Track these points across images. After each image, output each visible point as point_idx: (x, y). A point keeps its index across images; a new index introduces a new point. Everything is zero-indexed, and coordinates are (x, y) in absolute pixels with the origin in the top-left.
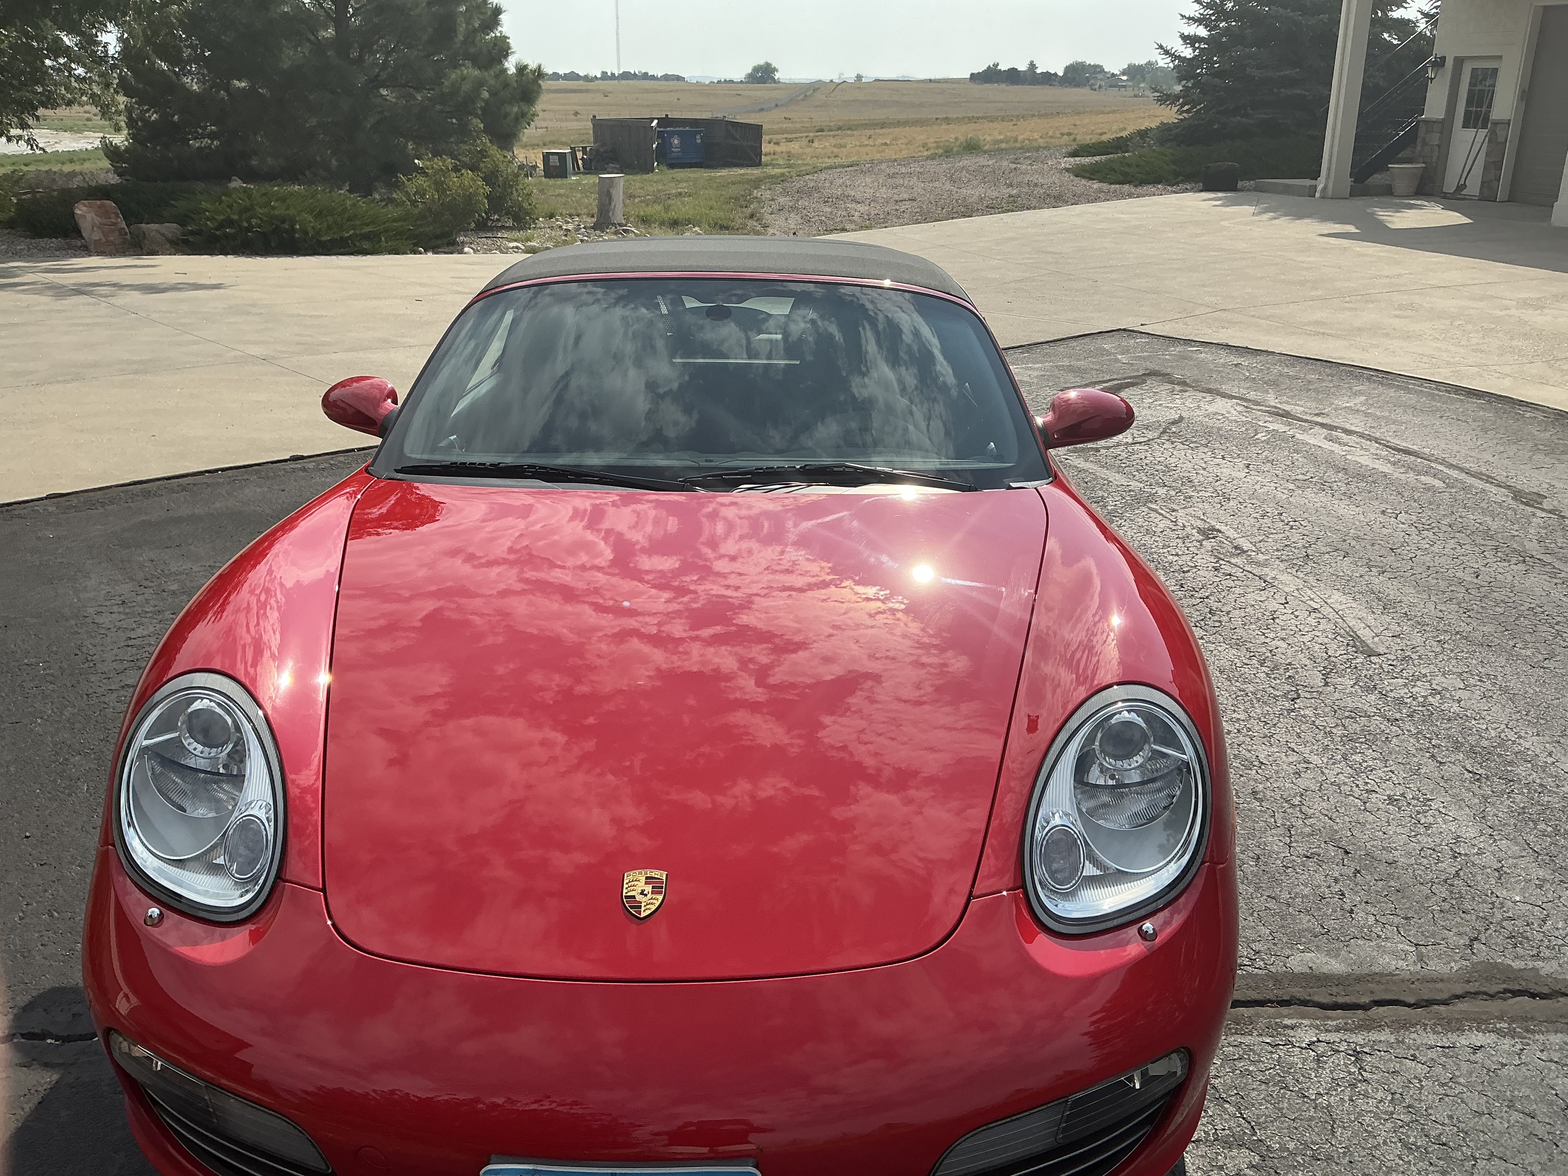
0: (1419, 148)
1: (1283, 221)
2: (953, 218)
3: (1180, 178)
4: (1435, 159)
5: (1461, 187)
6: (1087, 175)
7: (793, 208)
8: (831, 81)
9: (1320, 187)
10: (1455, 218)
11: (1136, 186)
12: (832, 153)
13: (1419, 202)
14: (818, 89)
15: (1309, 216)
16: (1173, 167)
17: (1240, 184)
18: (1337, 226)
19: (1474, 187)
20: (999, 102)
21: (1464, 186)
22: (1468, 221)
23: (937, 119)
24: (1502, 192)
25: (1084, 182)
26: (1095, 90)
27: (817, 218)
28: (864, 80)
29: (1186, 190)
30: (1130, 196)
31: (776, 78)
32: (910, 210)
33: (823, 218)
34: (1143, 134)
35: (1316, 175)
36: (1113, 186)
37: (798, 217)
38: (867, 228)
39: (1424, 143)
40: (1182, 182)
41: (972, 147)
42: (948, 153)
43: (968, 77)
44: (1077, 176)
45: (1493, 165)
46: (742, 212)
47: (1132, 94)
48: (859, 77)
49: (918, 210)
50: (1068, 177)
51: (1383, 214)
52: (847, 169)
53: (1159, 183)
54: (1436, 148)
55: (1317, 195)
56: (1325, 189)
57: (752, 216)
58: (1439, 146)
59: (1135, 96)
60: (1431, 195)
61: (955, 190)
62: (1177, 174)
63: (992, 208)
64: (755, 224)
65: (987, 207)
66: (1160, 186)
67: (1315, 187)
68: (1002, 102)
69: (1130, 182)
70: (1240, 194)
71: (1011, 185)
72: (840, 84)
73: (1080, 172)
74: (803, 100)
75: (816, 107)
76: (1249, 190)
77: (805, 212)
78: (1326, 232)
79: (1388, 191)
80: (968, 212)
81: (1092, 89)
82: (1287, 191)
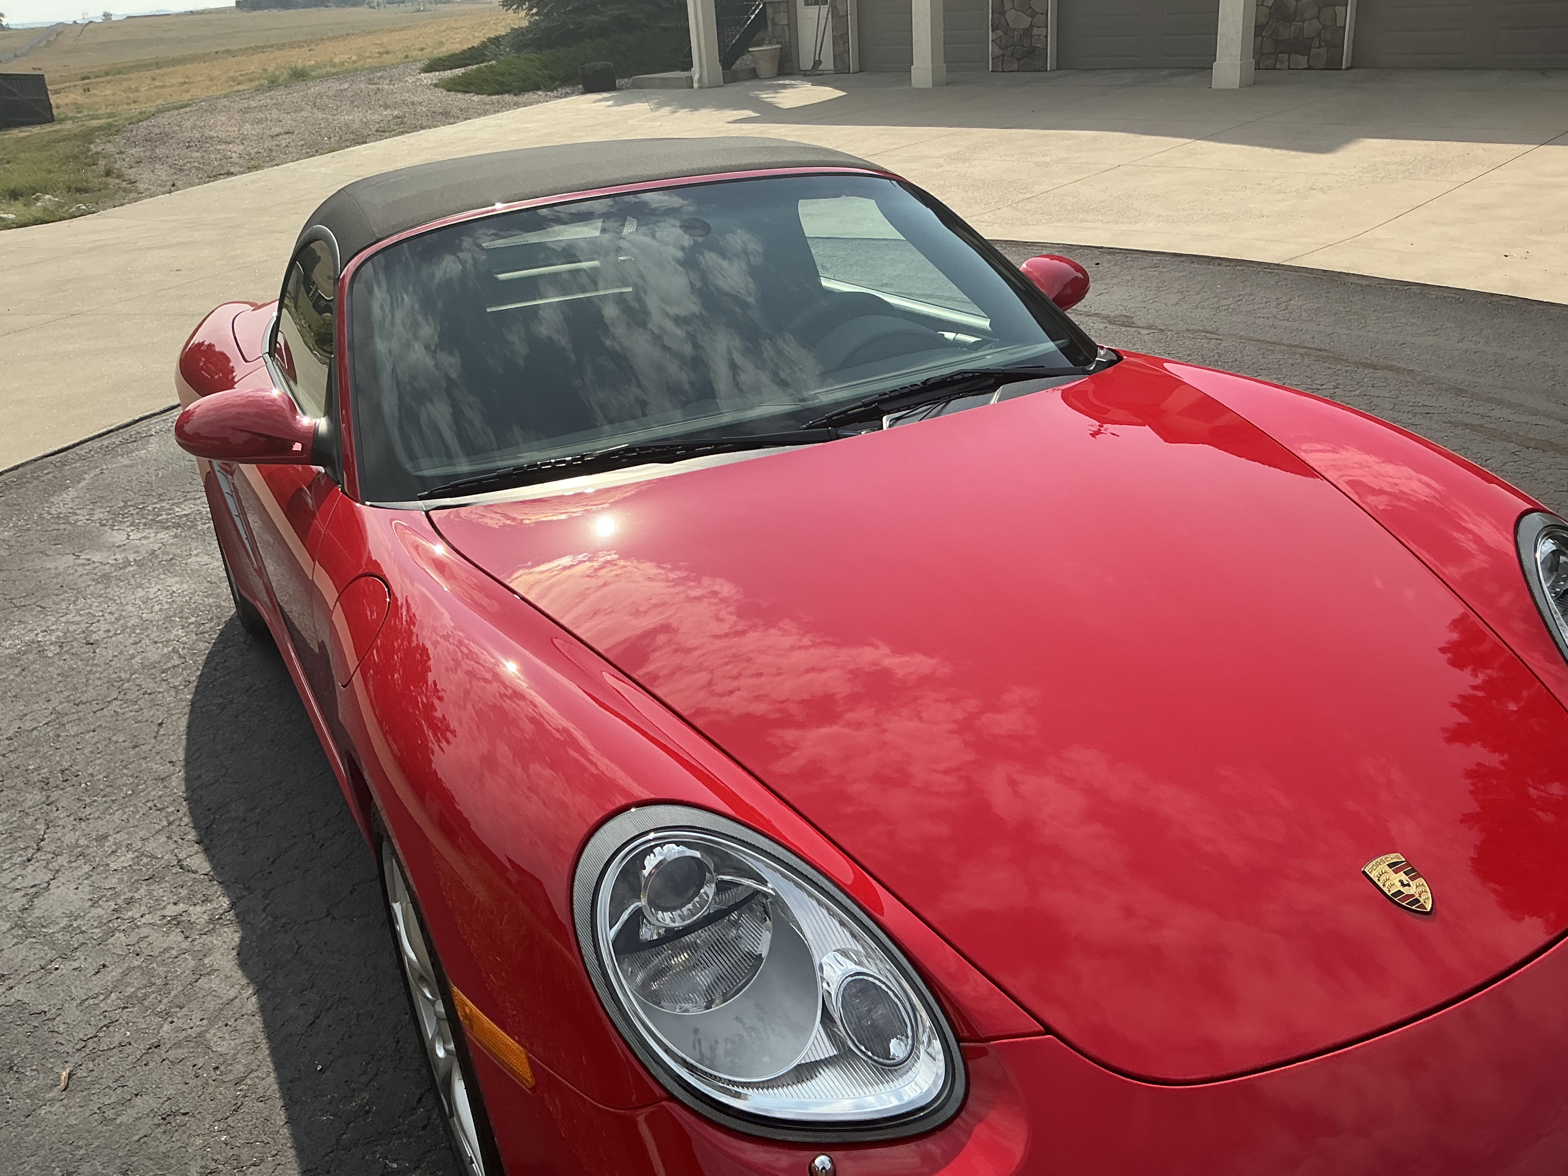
0: (770, 29)
1: (683, 113)
2: (347, 147)
3: (557, 83)
4: (787, 39)
5: (817, 63)
6: (461, 88)
7: (153, 159)
8: (75, 22)
9: (696, 77)
10: (828, 93)
11: (516, 95)
12: (128, 98)
13: (787, 82)
14: (62, 32)
15: (704, 106)
16: (546, 72)
17: (619, 82)
18: (735, 112)
19: (828, 63)
20: (275, 29)
21: (820, 62)
22: (844, 94)
23: (217, 52)
24: (853, 65)
25: (460, 95)
26: (374, 8)
27: (189, 165)
28: (114, 18)
29: (567, 95)
30: (517, 105)
31: (4, 24)
32: (292, 144)
33: (196, 164)
34: (496, 41)
35: (688, 66)
36: (494, 97)
37: (166, 167)
38: (257, 168)
39: (774, 24)
40: (560, 86)
41: (300, 75)
42: (273, 83)
43: (234, 4)
44: (449, 91)
45: (840, 38)
46: (93, 171)
47: (414, 9)
48: (107, 16)
49: (303, 142)
50: (441, 93)
51: (766, 96)
52: (182, 111)
53: (538, 89)
54: (786, 28)
55: (696, 85)
56: (700, 79)
57: (108, 173)
58: (788, 25)
59: (418, 11)
60: (792, 74)
61: (330, 118)
62: (553, 79)
63: (382, 133)
64: (117, 181)
65: (377, 131)
66: (540, 93)
67: (691, 79)
68: (279, 29)
69: (508, 92)
70: (622, 93)
71: (386, 107)
72: (87, 24)
73: (453, 86)
74: (46, 46)
75: (66, 52)
76: (627, 88)
77: (170, 160)
78: (731, 119)
79: (753, 74)
80: (360, 140)
81: (370, 7)
82: (666, 84)
